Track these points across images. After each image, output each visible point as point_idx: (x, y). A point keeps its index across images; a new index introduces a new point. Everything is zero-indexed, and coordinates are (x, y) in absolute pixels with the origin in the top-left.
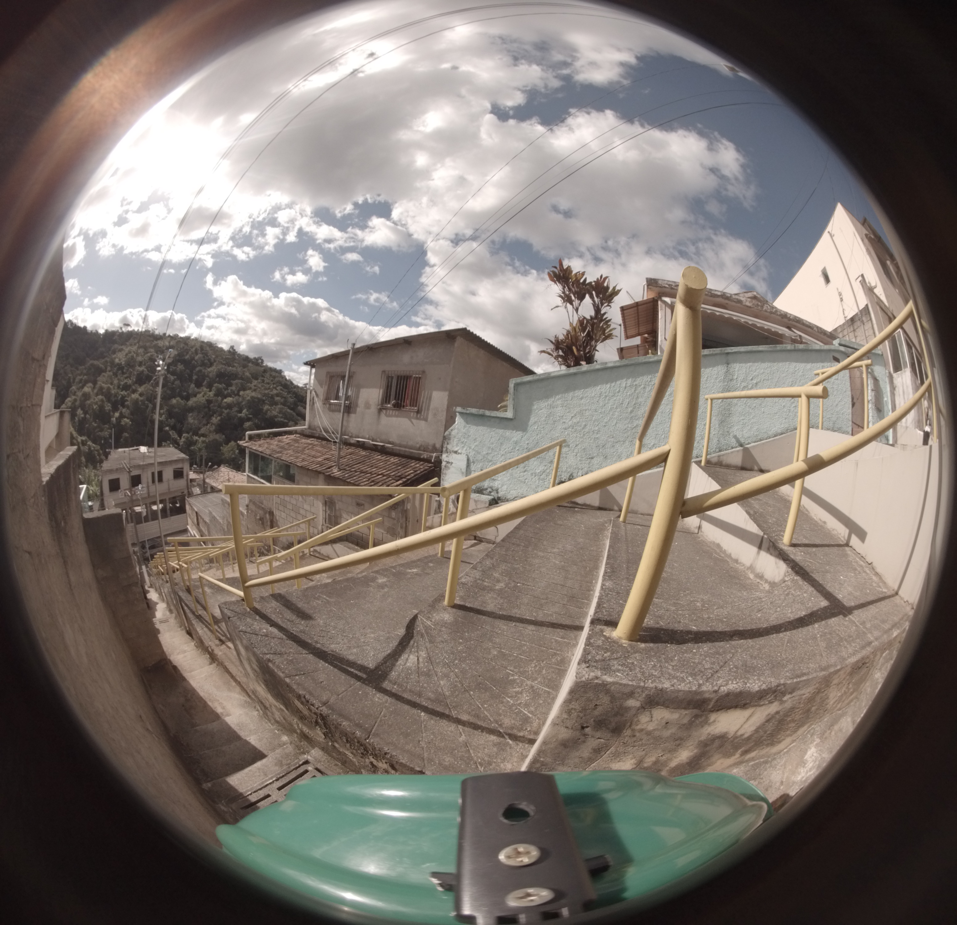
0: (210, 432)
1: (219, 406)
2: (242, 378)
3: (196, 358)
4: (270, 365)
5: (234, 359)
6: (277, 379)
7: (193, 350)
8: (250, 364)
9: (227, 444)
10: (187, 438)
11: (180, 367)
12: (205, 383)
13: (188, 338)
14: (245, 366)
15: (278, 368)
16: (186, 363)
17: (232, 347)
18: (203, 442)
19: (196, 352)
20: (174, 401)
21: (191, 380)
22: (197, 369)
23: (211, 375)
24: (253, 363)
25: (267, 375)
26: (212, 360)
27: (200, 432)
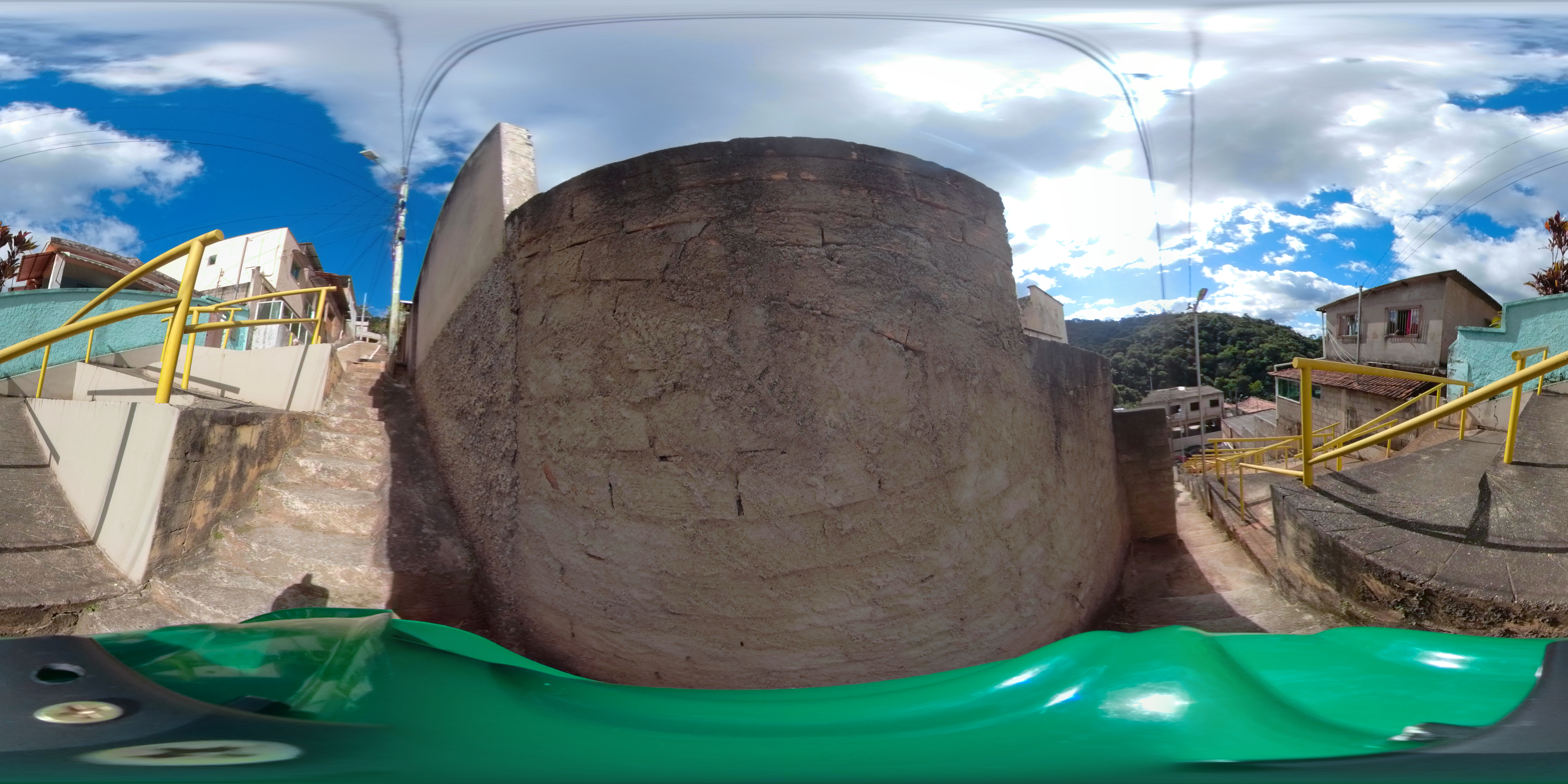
0: (1239, 375)
1: (1244, 356)
2: (1259, 335)
3: (1217, 325)
4: (1280, 324)
5: (1250, 323)
6: (1288, 333)
7: (1213, 320)
8: (1264, 325)
9: (1254, 382)
10: (1220, 381)
11: (1204, 333)
12: (1229, 341)
13: (1205, 313)
14: (1259, 327)
15: (1287, 326)
16: (1210, 330)
17: (1246, 314)
18: (1234, 382)
19: (1216, 321)
20: (1204, 356)
21: (1216, 341)
22: (1220, 333)
23: (1232, 335)
24: (1266, 324)
25: (1280, 331)
26: (1231, 325)
27: (1230, 376)
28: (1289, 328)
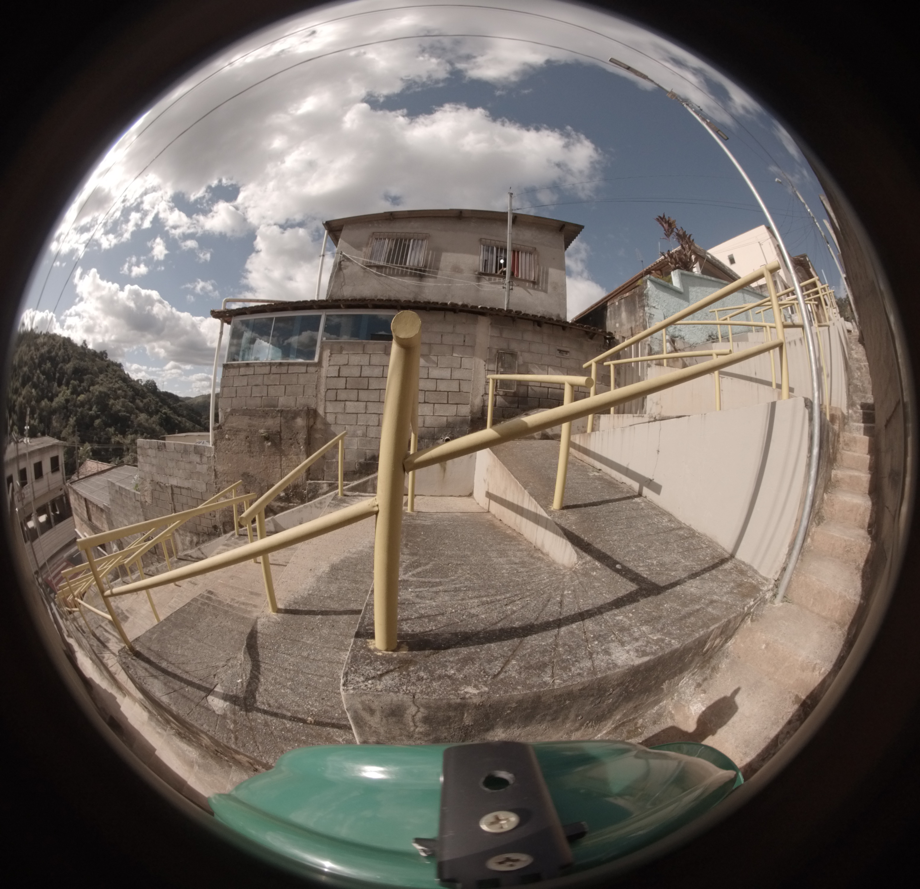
0: (69, 434)
1: (75, 406)
2: (91, 373)
3: (60, 353)
4: (113, 359)
5: (86, 355)
6: (118, 373)
7: (58, 346)
8: (97, 359)
11: (48, 365)
12: (65, 380)
14: (93, 361)
15: (118, 362)
16: (52, 360)
19: (60, 349)
21: (54, 379)
23: (69, 371)
24: (100, 358)
25: (110, 370)
26: (70, 356)
28: (120, 365)
